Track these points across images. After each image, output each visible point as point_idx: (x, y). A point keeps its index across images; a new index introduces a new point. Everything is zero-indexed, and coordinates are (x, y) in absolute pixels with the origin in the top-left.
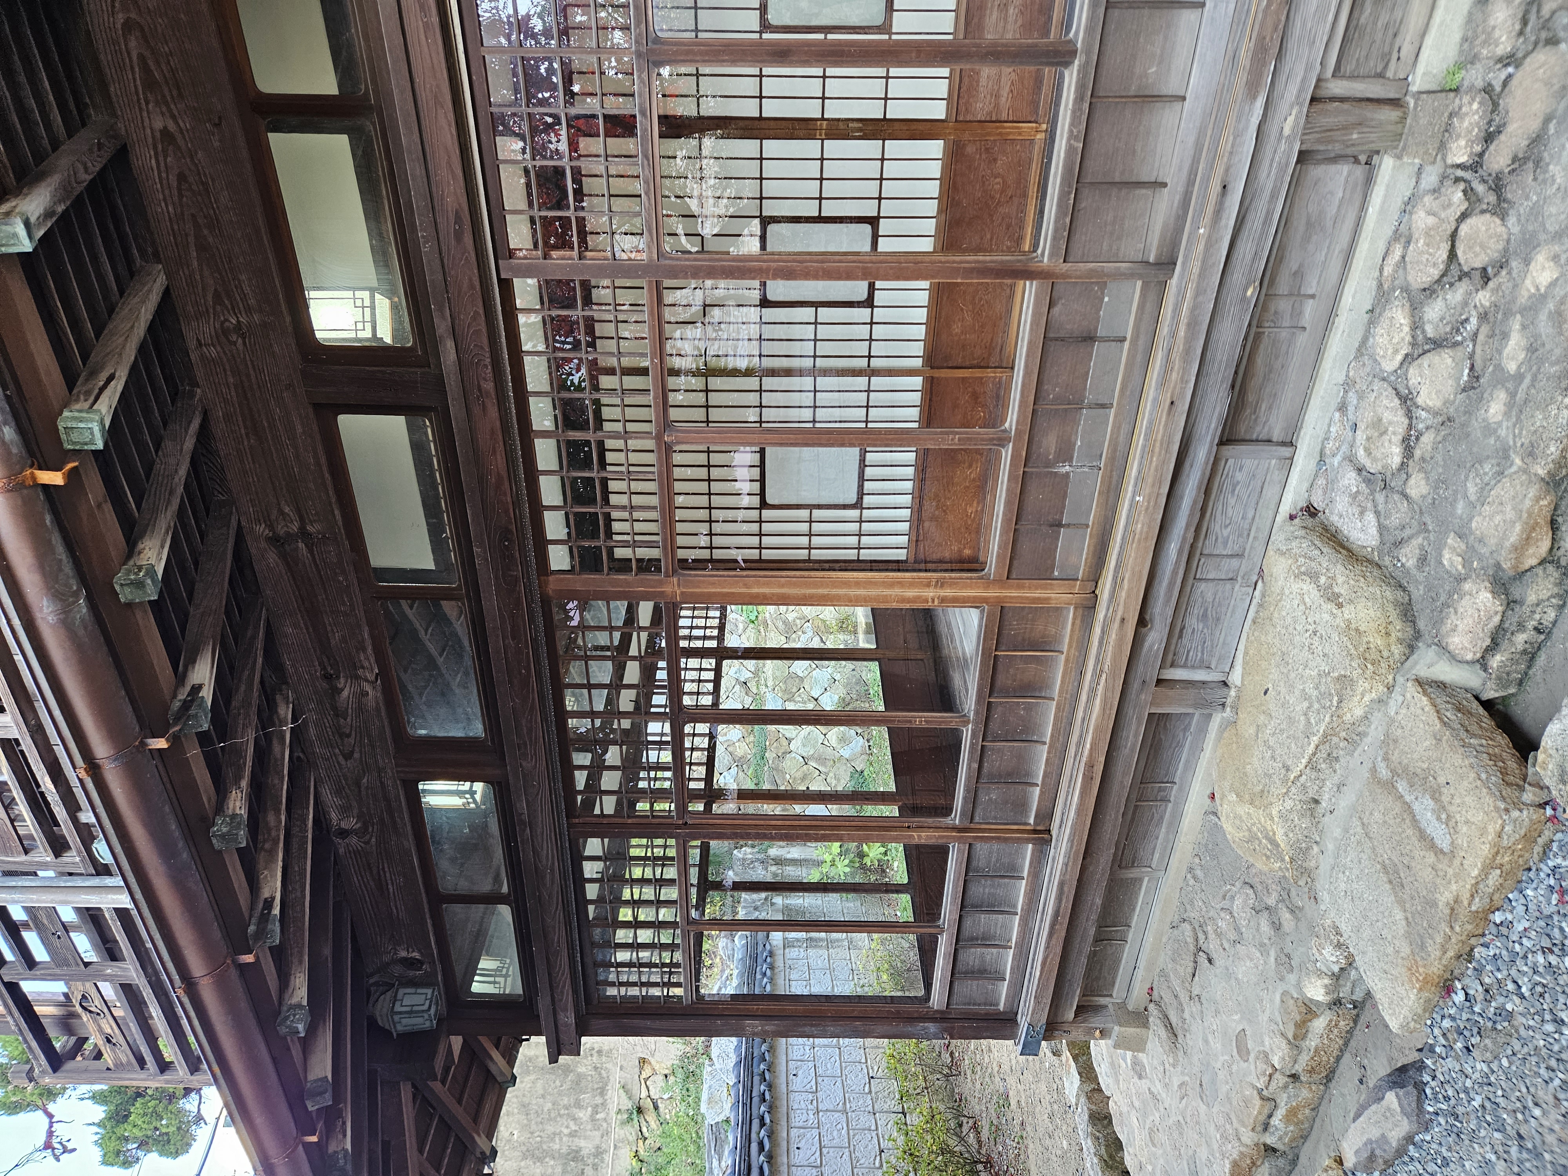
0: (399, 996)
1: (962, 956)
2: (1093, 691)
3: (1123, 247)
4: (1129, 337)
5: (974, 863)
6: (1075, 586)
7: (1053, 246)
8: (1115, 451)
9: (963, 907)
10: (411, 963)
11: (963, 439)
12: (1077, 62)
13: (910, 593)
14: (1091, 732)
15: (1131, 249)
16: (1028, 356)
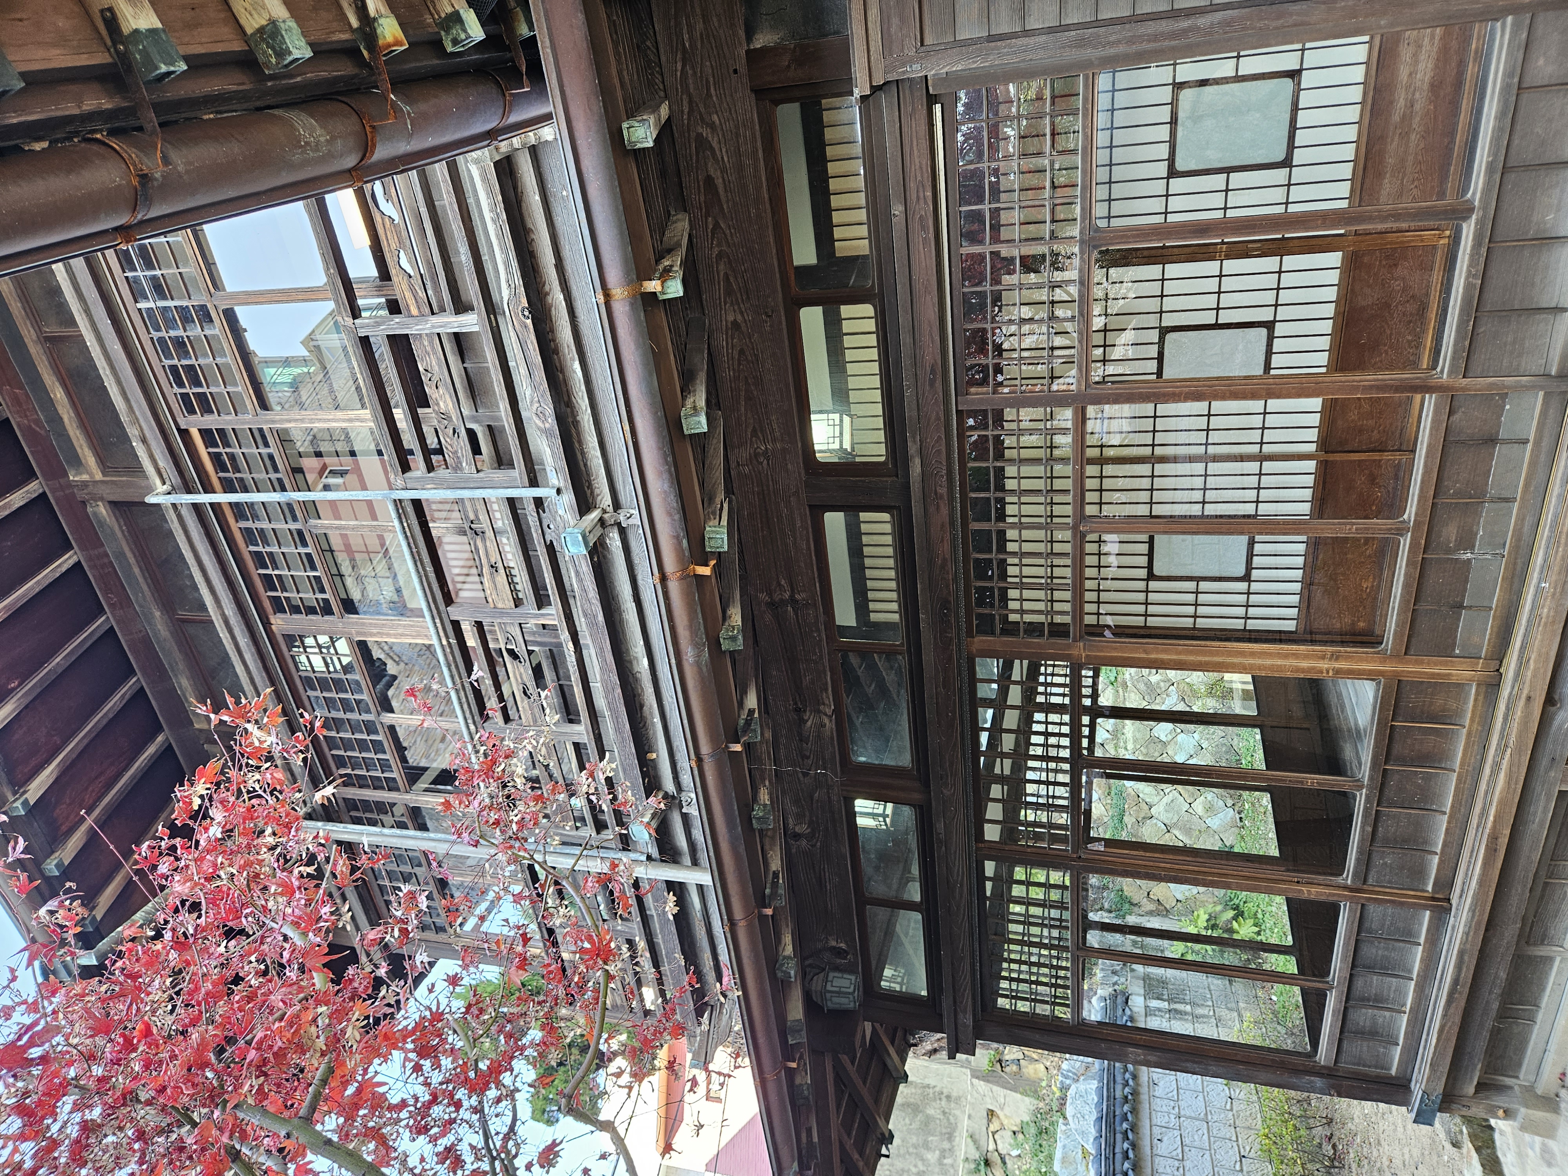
0: (830, 979)
1: (1353, 1015)
2: (1496, 766)
3: (1523, 364)
4: (1532, 439)
5: (1367, 925)
6: (1478, 664)
7: (1452, 365)
8: (1519, 540)
9: (1354, 966)
10: (839, 953)
11: (1361, 529)
12: (1474, 217)
13: (1305, 664)
14: (1495, 804)
15: (1534, 364)
16: (1427, 457)
